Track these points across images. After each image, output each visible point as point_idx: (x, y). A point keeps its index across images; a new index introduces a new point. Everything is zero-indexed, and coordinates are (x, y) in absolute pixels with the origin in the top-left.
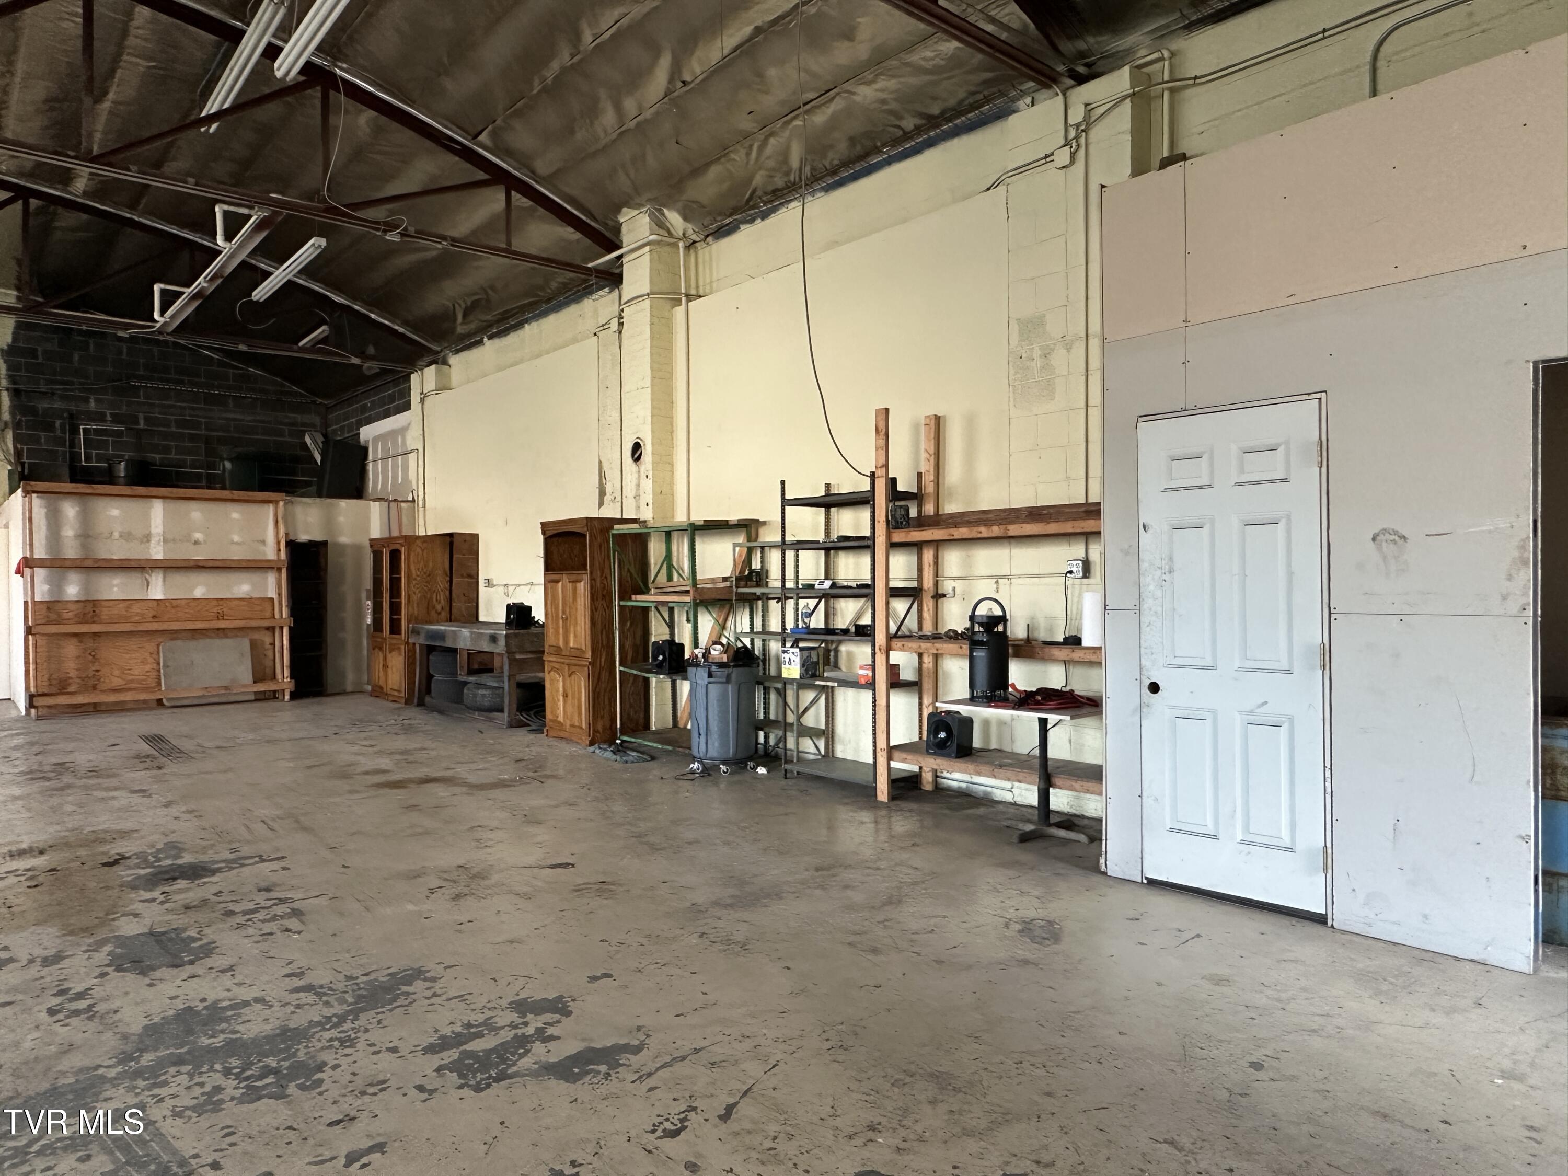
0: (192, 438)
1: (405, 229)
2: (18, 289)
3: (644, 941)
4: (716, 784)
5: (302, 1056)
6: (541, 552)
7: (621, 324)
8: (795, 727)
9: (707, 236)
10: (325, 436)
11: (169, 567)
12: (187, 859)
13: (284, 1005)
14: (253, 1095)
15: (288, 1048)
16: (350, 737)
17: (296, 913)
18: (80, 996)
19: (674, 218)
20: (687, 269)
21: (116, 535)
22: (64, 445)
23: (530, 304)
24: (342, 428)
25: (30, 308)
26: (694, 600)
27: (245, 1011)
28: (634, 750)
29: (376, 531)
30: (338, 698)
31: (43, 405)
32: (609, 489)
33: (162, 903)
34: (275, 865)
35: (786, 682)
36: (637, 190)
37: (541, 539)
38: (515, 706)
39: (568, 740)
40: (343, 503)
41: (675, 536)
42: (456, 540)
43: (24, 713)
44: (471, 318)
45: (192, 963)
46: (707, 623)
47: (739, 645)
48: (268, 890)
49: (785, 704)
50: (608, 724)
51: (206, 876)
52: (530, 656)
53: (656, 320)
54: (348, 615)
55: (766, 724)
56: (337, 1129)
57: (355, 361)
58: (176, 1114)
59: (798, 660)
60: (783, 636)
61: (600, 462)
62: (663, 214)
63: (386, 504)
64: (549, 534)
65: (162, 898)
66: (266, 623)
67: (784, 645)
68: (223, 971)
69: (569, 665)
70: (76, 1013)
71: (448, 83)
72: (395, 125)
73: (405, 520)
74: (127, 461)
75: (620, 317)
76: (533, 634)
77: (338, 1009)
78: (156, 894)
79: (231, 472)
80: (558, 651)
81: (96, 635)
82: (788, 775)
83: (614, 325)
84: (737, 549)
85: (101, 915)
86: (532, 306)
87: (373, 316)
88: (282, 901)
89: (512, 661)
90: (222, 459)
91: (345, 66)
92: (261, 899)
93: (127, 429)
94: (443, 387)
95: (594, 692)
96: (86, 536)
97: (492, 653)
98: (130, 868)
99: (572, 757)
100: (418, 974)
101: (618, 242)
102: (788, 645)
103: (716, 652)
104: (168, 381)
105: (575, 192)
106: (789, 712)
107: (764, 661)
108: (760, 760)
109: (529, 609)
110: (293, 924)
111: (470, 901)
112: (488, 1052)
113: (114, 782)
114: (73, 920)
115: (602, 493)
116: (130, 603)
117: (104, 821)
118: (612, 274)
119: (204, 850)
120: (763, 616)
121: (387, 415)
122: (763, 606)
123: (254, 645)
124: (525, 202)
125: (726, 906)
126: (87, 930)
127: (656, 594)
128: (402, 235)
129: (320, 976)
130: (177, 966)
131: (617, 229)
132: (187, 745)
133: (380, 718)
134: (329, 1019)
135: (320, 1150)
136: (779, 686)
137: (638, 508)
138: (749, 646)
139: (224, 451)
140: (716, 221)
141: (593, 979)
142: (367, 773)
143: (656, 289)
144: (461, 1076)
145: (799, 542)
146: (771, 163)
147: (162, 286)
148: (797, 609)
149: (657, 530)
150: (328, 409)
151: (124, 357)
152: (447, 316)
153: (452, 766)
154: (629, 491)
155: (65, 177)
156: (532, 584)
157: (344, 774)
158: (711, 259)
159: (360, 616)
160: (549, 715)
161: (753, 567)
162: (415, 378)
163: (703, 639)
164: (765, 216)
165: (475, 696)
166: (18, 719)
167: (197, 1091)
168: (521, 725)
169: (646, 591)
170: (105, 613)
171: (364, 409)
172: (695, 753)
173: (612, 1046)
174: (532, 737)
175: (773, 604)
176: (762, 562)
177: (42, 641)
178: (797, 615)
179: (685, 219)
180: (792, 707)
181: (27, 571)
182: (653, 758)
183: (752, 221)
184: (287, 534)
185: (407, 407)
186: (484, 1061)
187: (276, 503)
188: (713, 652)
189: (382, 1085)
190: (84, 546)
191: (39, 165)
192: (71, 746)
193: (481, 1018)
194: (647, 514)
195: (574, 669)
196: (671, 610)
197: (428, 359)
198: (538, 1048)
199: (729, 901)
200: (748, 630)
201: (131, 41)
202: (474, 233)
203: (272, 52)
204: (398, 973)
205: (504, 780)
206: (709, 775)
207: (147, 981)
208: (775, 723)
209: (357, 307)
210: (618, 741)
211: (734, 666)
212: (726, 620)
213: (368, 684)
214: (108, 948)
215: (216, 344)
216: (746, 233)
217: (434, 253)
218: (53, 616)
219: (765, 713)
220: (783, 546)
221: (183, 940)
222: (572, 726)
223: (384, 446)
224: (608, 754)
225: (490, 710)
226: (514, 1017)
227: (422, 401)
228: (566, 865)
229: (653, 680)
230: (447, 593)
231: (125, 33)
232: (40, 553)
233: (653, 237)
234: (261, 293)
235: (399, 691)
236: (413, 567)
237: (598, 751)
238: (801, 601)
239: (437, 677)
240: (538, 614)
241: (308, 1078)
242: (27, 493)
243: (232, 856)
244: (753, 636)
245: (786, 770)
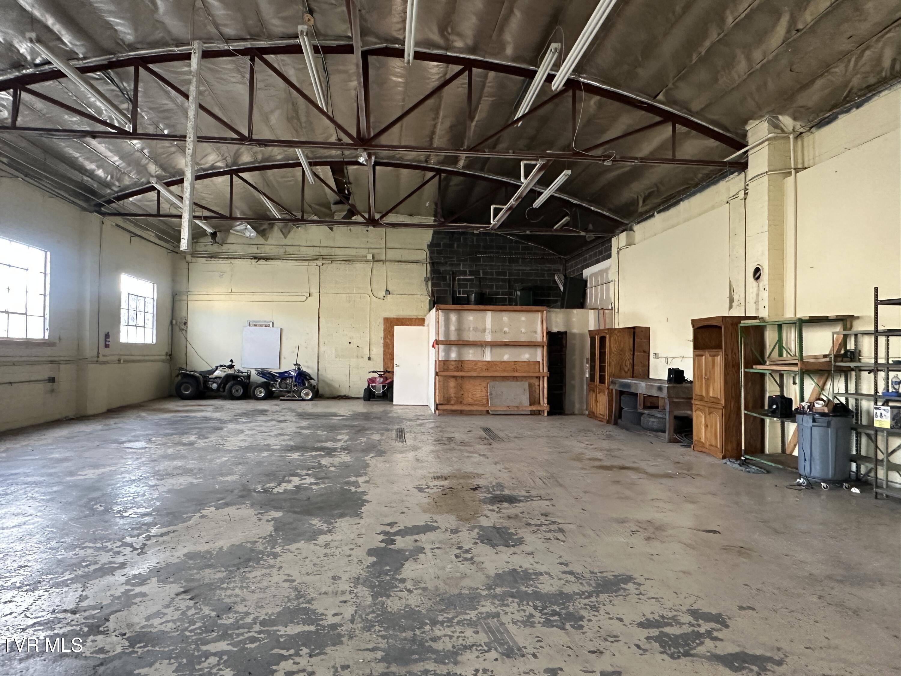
0: (503, 280)
1: (615, 157)
2: (435, 216)
3: (776, 591)
4: (819, 496)
5: (571, 608)
6: (691, 337)
7: (746, 194)
8: (885, 463)
9: (811, 128)
10: (565, 276)
11: (494, 345)
12: (506, 492)
13: (560, 579)
14: (548, 623)
15: (563, 604)
16: (580, 438)
17: (561, 531)
18: (467, 551)
19: (786, 121)
20: (795, 151)
21: (471, 329)
22: (450, 287)
23: (684, 189)
24: (573, 271)
25: (441, 224)
26: (801, 369)
27: (541, 577)
28: (754, 465)
29: (592, 327)
30: (571, 417)
31: (442, 269)
32: (736, 297)
33: (497, 513)
34: (548, 503)
35: (877, 430)
36: (760, 107)
37: (691, 330)
38: (672, 431)
39: (708, 454)
40: (575, 311)
41: (785, 328)
42: (637, 330)
43: (433, 412)
44: (648, 202)
45: (513, 546)
46: (810, 385)
47: (836, 401)
48: (546, 516)
49: (877, 447)
50: (735, 445)
51: (516, 503)
52: (682, 400)
53: (771, 188)
54: (577, 372)
55: (858, 458)
56: (593, 656)
57: (583, 234)
58: (514, 623)
59: (889, 415)
60: (875, 398)
61: (730, 282)
62: (778, 119)
63: (597, 311)
64: (696, 327)
65: (497, 510)
66: (537, 375)
67: (876, 403)
68: (529, 554)
69: (709, 407)
70: (466, 559)
71: (640, 71)
72: (609, 101)
73: (607, 320)
74: (475, 293)
75: (746, 189)
76: (686, 388)
77: (587, 588)
78: (494, 508)
79: (520, 297)
80: (702, 398)
81: (463, 377)
82: (879, 497)
83: (741, 195)
84: (835, 336)
85: (472, 513)
86: (684, 191)
87: (592, 208)
88: (554, 523)
89: (672, 403)
90: (516, 290)
91: (585, 76)
92: (543, 519)
93: (476, 278)
94: (629, 244)
95: (726, 425)
96: (459, 330)
97: (658, 397)
98: (482, 492)
99: (712, 465)
100: (629, 579)
101: (745, 143)
102: (880, 404)
103: (819, 405)
104: (493, 253)
105: (715, 117)
106: (879, 452)
107: (857, 414)
108: (853, 483)
109: (682, 372)
110: (560, 536)
111: (656, 543)
112: (677, 637)
113: (471, 449)
114: (461, 514)
115: (731, 301)
116: (476, 362)
117: (469, 468)
118: (741, 163)
119: (514, 489)
120: (856, 382)
121: (598, 262)
122: (856, 376)
123: (531, 386)
124: (684, 129)
125: (838, 581)
126: (467, 520)
127: (770, 365)
128: (613, 161)
129: (577, 568)
130: (508, 547)
131: (745, 135)
132: (501, 434)
133: (594, 429)
134: (583, 593)
135: (586, 665)
136: (872, 432)
137: (757, 309)
138: (844, 403)
139: (518, 286)
140: (818, 116)
141: (741, 608)
142: (590, 459)
143: (772, 168)
144: (661, 646)
145: (889, 331)
146: (867, 68)
147: (494, 206)
148: (888, 379)
149: (773, 323)
150: (567, 261)
151: (475, 243)
152: (634, 203)
153: (636, 461)
154: (751, 298)
155: (455, 160)
156: (683, 357)
157: (578, 458)
158: (814, 143)
159: (583, 373)
160: (695, 438)
161: (848, 348)
162: (614, 240)
163: (807, 396)
164: (858, 106)
165: (648, 421)
166: (431, 415)
167: (522, 613)
168: (675, 441)
169: (764, 363)
170: (466, 367)
171: (585, 260)
172: (802, 472)
173: (760, 656)
174: (683, 449)
175: (864, 374)
176: (856, 345)
177: (441, 379)
178: (888, 383)
179: (795, 119)
180: (882, 450)
181: (436, 346)
182: (768, 472)
183: (848, 111)
184: (547, 328)
185: (609, 256)
186: (675, 640)
187: (542, 312)
188: (816, 405)
189: (616, 638)
190: (458, 335)
191: (446, 157)
192: (452, 430)
193: (670, 615)
194: (764, 313)
195: (712, 410)
196: (781, 376)
197: (621, 229)
198: (708, 642)
199: (839, 578)
200: (844, 392)
201: (486, 89)
202: (652, 153)
203: (550, 78)
204: (618, 576)
205: (669, 473)
206: (812, 488)
207: (495, 551)
208: (866, 459)
209: (584, 205)
210: (743, 458)
211: (833, 416)
212: (825, 384)
213: (586, 410)
214: (476, 530)
215: (516, 232)
216: (843, 120)
217: (628, 169)
218: (446, 368)
219: (857, 450)
220: (876, 333)
221: (509, 534)
222: (711, 445)
223: (596, 278)
224: (736, 466)
225: (657, 431)
226: (691, 619)
227: (618, 253)
228: (715, 532)
229: (768, 421)
230: (631, 361)
231: (484, 86)
232: (442, 338)
233: (771, 135)
234: (537, 203)
235: (603, 416)
236: (612, 346)
237: (728, 463)
238: (890, 373)
239: (625, 409)
240: (689, 375)
241: (576, 622)
242: (437, 310)
243: (527, 494)
244: (847, 396)
245: (876, 493)
